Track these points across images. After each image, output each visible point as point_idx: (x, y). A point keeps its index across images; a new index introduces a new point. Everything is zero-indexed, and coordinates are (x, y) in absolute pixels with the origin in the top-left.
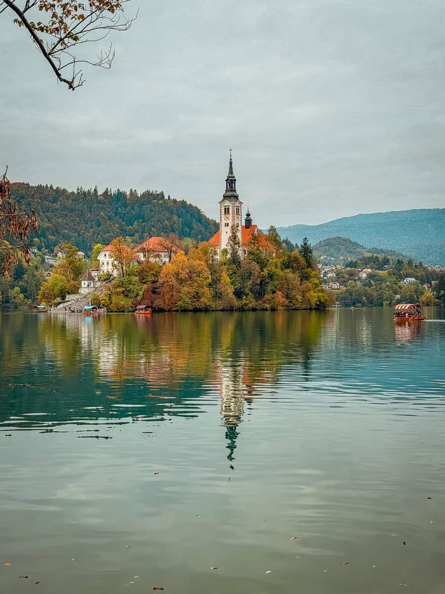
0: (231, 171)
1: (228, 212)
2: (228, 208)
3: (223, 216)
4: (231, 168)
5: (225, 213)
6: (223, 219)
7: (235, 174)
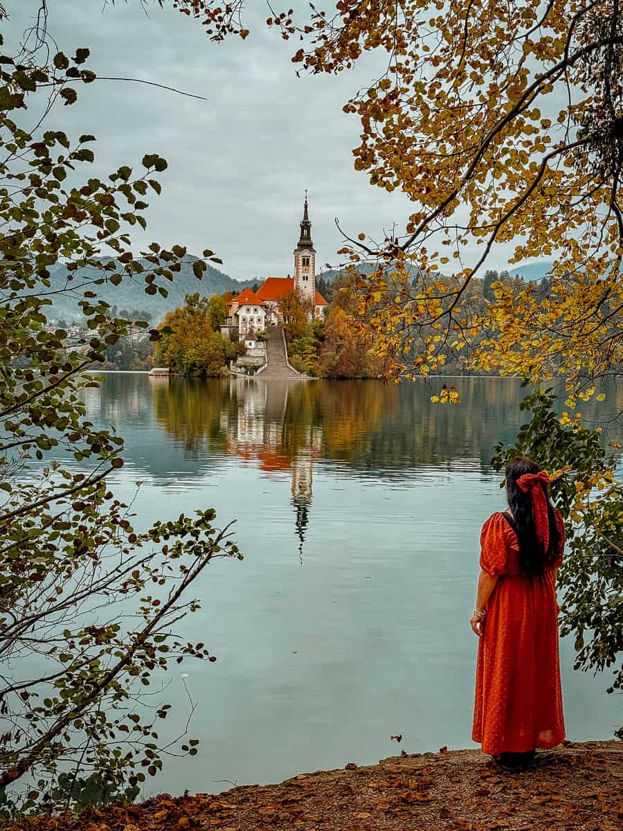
0: (306, 217)
1: (308, 264)
2: (308, 259)
3: (301, 268)
4: (306, 211)
5: (304, 264)
6: (300, 271)
7: (310, 219)
